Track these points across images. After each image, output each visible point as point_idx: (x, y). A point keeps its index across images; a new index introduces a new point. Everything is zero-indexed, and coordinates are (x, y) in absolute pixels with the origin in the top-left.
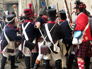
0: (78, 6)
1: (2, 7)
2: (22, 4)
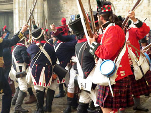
2: (19, 13)
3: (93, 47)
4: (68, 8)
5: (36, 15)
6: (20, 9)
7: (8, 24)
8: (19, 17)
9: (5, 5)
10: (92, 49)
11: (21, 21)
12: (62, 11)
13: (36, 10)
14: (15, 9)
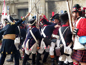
0: (77, 10)
1: (14, 12)
4: (59, 7)
6: (32, 7)
9: (24, 5)
12: (56, 8)
13: (41, 8)
14: (30, 7)
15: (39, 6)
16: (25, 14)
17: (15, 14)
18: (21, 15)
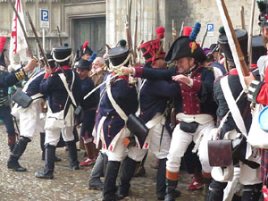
2: (116, 19)
3: (253, 90)
4: (202, 11)
5: (145, 23)
6: (118, 12)
7: (96, 38)
8: (116, 26)
9: (92, 6)
10: (250, 93)
11: (118, 33)
12: (192, 16)
13: (146, 14)
14: (109, 11)
15: (139, 8)
16: (94, 32)
17: (65, 34)
18: (82, 36)
